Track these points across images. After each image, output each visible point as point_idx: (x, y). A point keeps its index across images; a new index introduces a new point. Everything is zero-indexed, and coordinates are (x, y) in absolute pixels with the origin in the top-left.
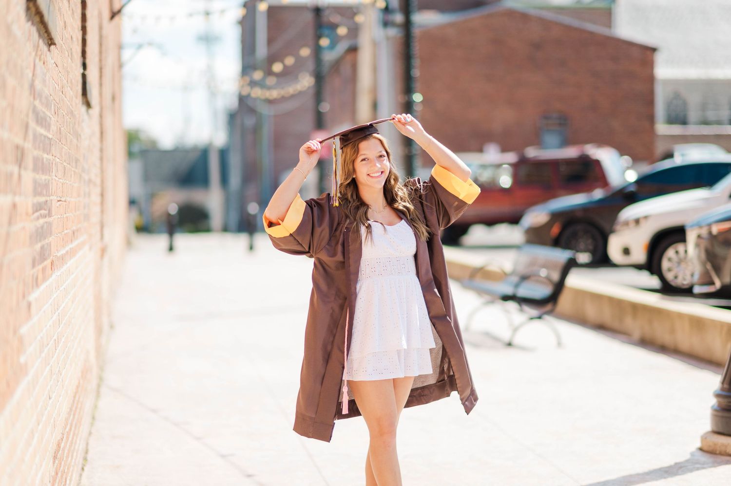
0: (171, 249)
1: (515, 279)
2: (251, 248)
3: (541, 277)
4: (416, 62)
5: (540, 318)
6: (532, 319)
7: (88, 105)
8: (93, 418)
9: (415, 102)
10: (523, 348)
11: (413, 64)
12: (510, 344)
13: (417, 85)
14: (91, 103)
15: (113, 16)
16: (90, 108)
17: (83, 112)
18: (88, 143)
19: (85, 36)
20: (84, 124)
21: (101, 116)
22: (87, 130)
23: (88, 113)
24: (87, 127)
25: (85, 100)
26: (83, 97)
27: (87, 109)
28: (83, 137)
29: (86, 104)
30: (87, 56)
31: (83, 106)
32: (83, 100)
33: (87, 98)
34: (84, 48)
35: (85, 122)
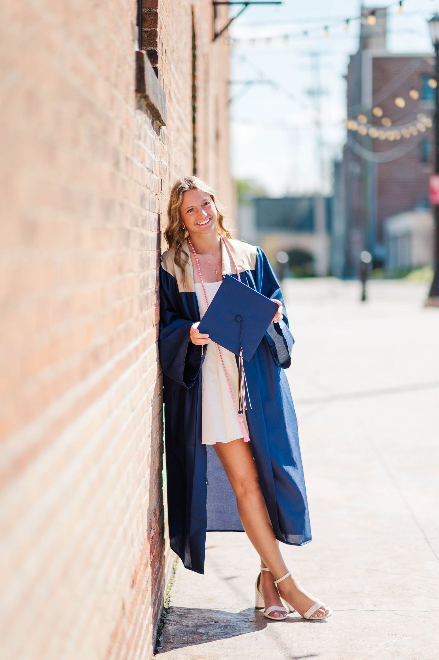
2: (364, 298)
14: (161, 113)
15: (216, 36)
16: (164, 124)
17: (140, 121)
18: (156, 177)
19: (154, 10)
20: (141, 144)
21: (194, 150)
22: (153, 156)
23: (158, 131)
24: (154, 153)
25: (146, 103)
26: (139, 95)
27: (153, 123)
28: (139, 165)
29: (149, 112)
30: (158, 40)
31: (138, 111)
32: (138, 101)
33: (146, 97)
34: (153, 29)
35: (145, 142)
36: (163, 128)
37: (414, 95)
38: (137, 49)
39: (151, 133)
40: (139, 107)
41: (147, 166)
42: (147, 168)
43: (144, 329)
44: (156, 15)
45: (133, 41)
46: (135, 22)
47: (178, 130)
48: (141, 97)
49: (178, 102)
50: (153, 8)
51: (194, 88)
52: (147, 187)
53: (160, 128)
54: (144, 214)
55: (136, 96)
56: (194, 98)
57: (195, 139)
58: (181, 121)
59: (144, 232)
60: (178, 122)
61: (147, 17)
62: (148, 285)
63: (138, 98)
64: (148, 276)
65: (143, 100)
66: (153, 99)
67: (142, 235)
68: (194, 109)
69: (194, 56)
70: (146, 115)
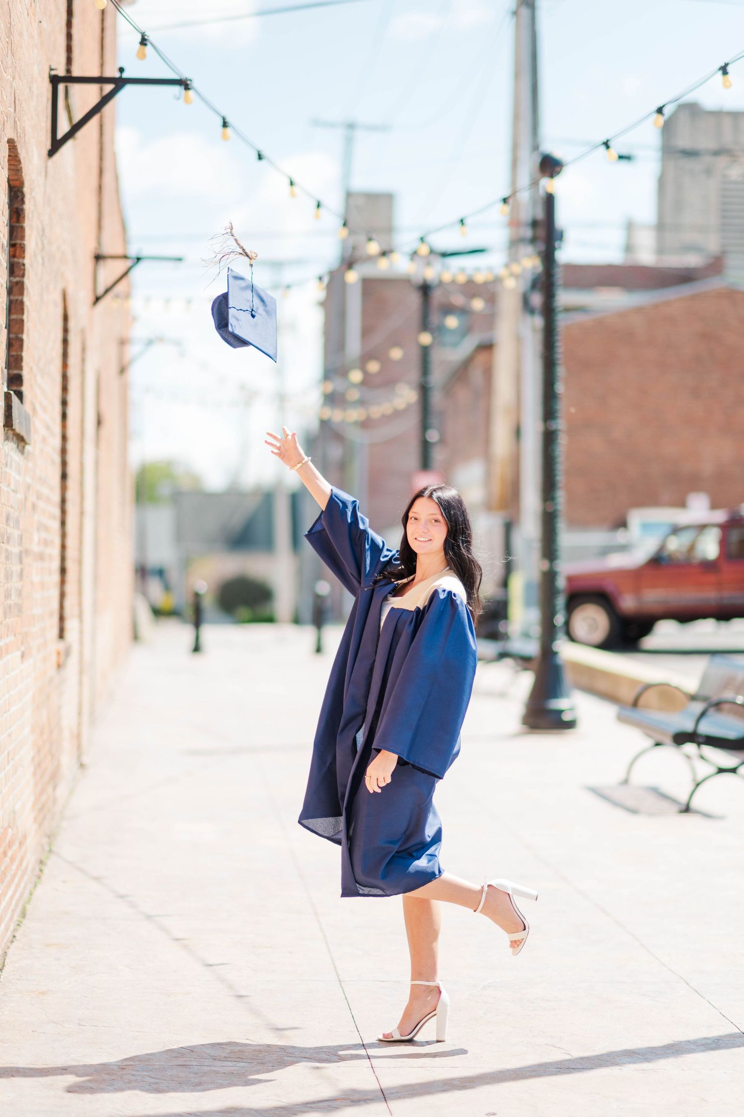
0: (197, 649)
1: (697, 707)
2: (319, 649)
3: (737, 703)
4: (561, 371)
5: (733, 770)
6: (721, 771)
7: (21, 440)
8: (24, 915)
9: (559, 430)
10: (707, 816)
11: (558, 374)
12: (687, 809)
13: (563, 407)
14: (25, 437)
15: (97, 299)
16: (26, 444)
17: (7, 451)
18: (20, 496)
19: (20, 336)
20: (8, 470)
21: (64, 451)
22: (18, 477)
23: (22, 451)
24: (19, 473)
25: (12, 433)
26: (6, 429)
27: (18, 447)
28: (6, 489)
29: (15, 438)
30: (24, 364)
31: (6, 442)
32: (7, 433)
33: (13, 430)
34: (19, 353)
35: (11, 466)
36: (27, 447)
37: (374, 367)
38: (6, 390)
39: (15, 456)
40: (7, 438)
41: (12, 487)
42: (12, 490)
43: (7, 635)
44: (22, 340)
45: (3, 384)
46: (4, 366)
47: (44, 440)
48: (8, 430)
49: (45, 409)
50: (20, 333)
51: (65, 378)
52: (11, 506)
53: (24, 447)
54: (9, 531)
55: (4, 430)
56: (65, 389)
57: (64, 438)
58: (48, 427)
59: (9, 548)
60: (43, 431)
61: (14, 342)
62: (10, 597)
63: (6, 431)
64: (11, 588)
65: (10, 431)
66: (18, 431)
67: (7, 550)
68: (64, 403)
69: (65, 342)
70: (12, 443)
